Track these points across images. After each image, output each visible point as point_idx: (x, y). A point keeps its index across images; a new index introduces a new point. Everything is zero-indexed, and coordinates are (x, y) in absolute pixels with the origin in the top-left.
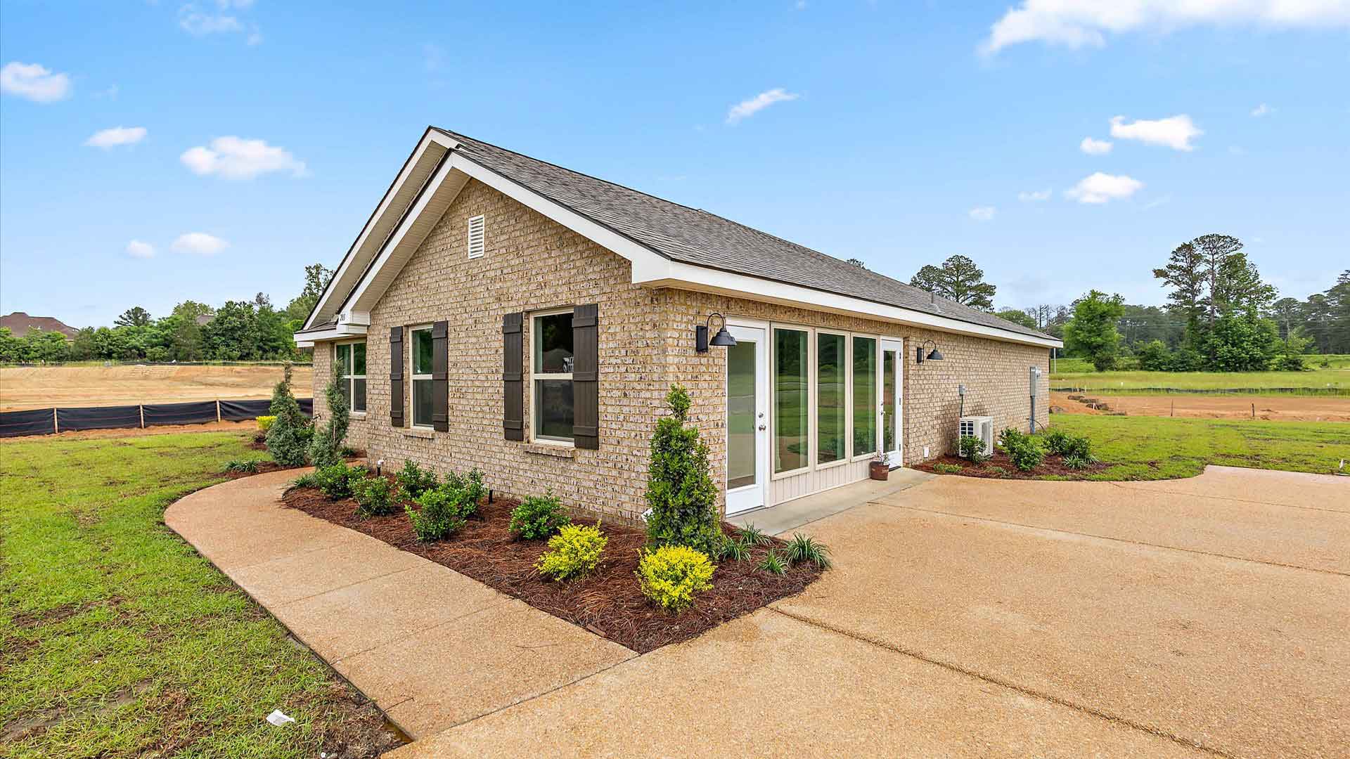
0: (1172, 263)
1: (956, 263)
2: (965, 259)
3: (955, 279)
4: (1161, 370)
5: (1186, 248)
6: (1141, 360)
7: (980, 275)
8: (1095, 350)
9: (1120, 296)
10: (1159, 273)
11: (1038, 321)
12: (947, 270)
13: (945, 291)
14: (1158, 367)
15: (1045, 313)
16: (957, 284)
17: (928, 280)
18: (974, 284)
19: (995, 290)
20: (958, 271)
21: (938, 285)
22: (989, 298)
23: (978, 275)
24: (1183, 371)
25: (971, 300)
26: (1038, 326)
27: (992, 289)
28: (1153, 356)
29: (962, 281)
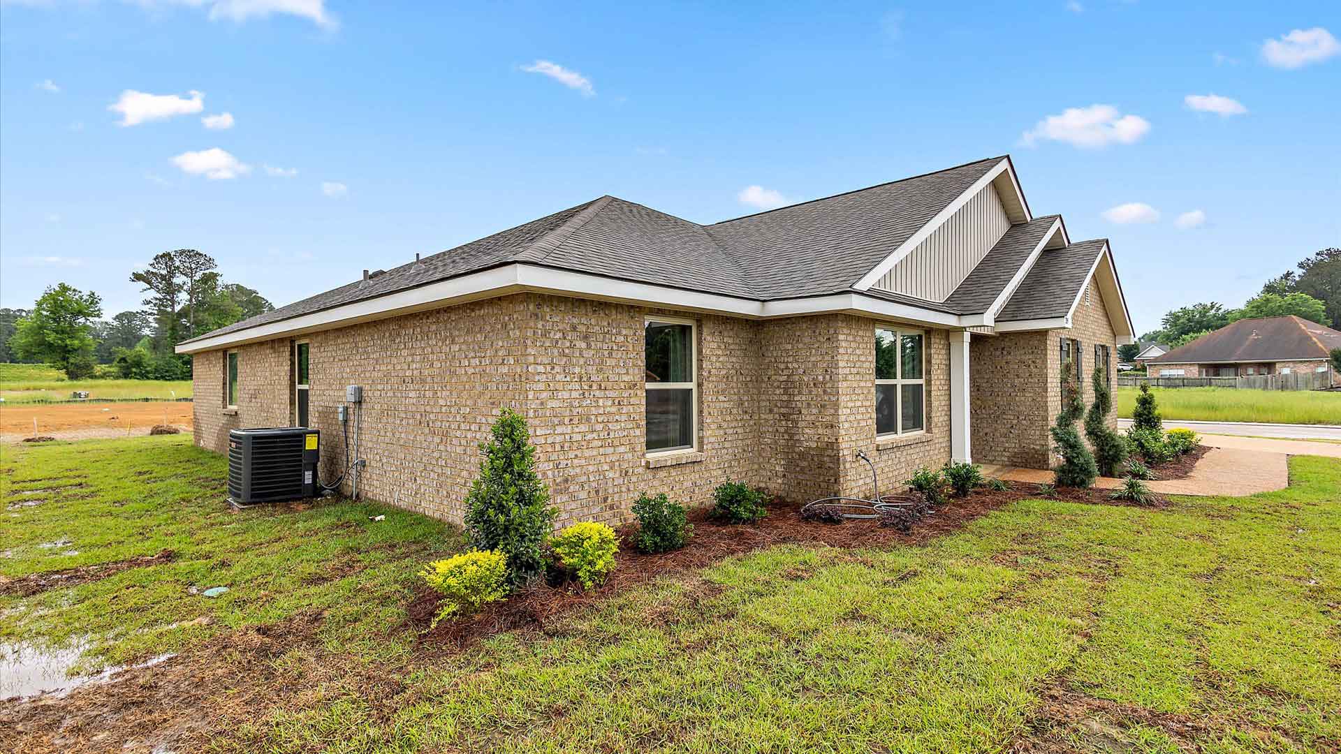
0: (151, 269)
4: (148, 378)
5: (167, 256)
6: (120, 367)
8: (67, 355)
9: (96, 295)
10: (137, 277)
14: (144, 376)
24: (169, 380)
28: (138, 364)
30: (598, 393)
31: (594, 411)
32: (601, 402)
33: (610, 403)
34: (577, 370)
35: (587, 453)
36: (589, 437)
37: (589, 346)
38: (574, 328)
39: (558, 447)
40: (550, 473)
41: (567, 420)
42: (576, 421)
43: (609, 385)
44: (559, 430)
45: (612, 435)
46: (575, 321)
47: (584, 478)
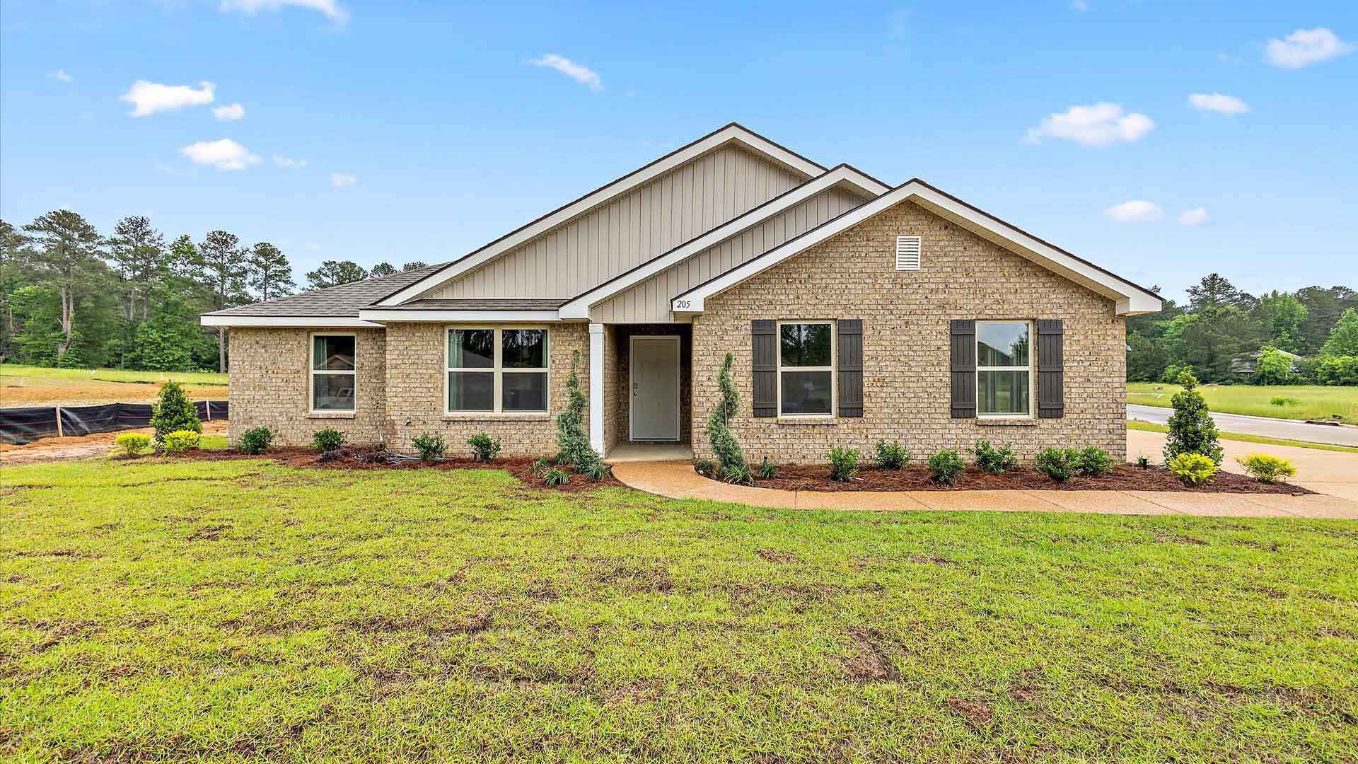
30: (272, 376)
31: (269, 384)
32: (274, 380)
33: (280, 380)
34: (259, 363)
35: (264, 406)
36: (266, 397)
37: (266, 351)
38: (257, 343)
39: (246, 401)
40: (241, 414)
41: (251, 388)
42: (257, 389)
43: (280, 371)
44: (247, 393)
45: (281, 398)
46: (258, 339)
47: (262, 418)
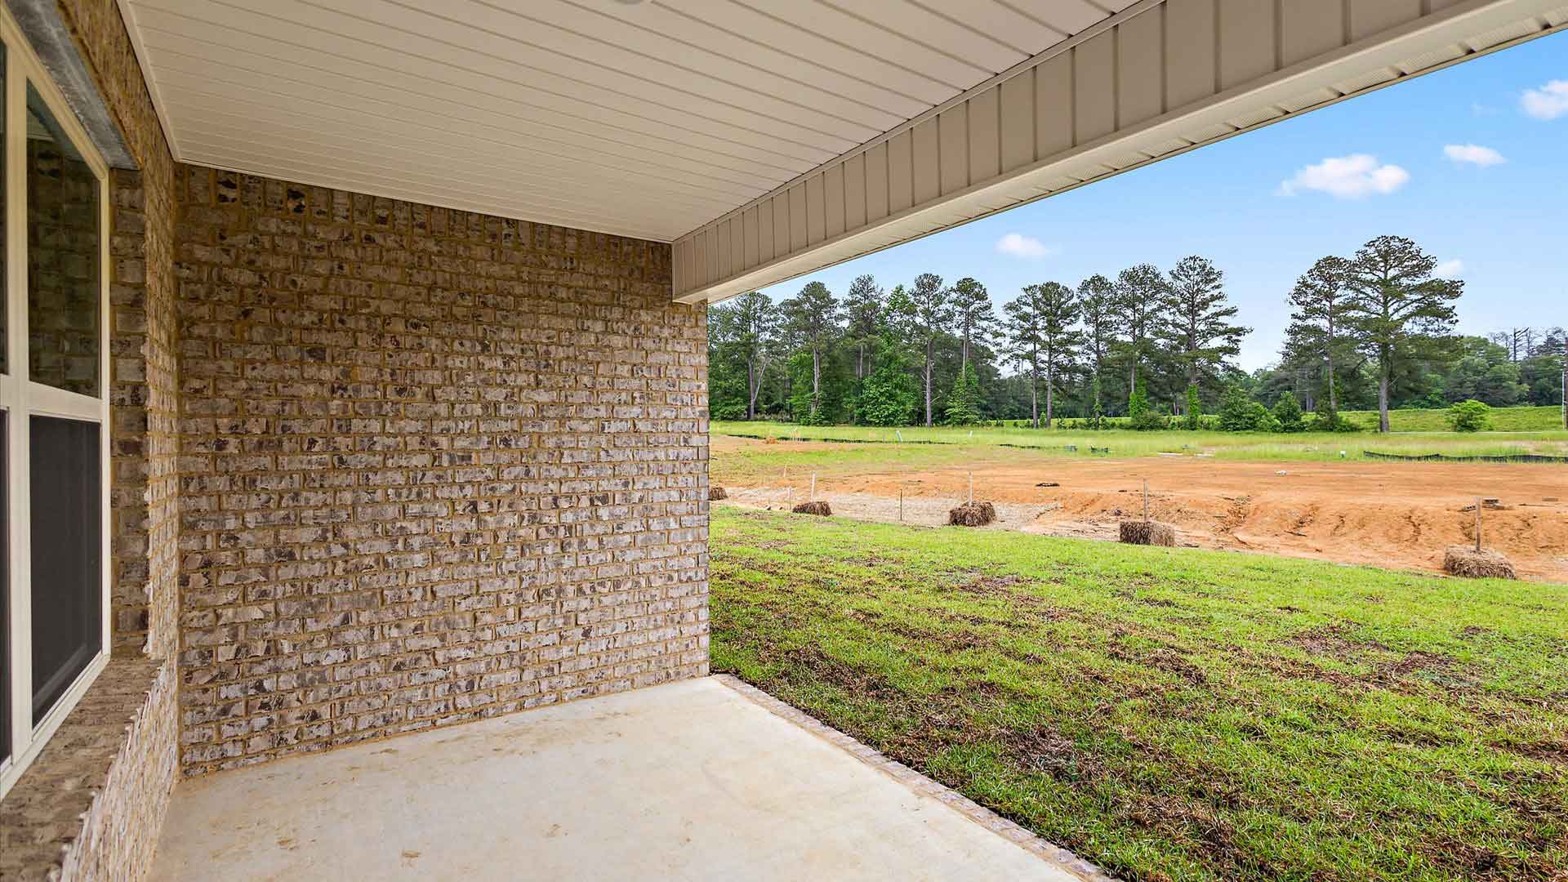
1: (1383, 248)
2: (1401, 241)
3: (1382, 275)
7: (1429, 266)
11: (1511, 352)
12: (1368, 262)
13: (1361, 296)
15: (1524, 341)
16: (1384, 283)
17: (1329, 280)
18: (1421, 280)
19: (1462, 288)
20: (1386, 261)
21: (1347, 287)
22: (1448, 303)
23: (1426, 265)
25: (1411, 308)
26: (1512, 358)
27: (1457, 287)
29: (1394, 278)
